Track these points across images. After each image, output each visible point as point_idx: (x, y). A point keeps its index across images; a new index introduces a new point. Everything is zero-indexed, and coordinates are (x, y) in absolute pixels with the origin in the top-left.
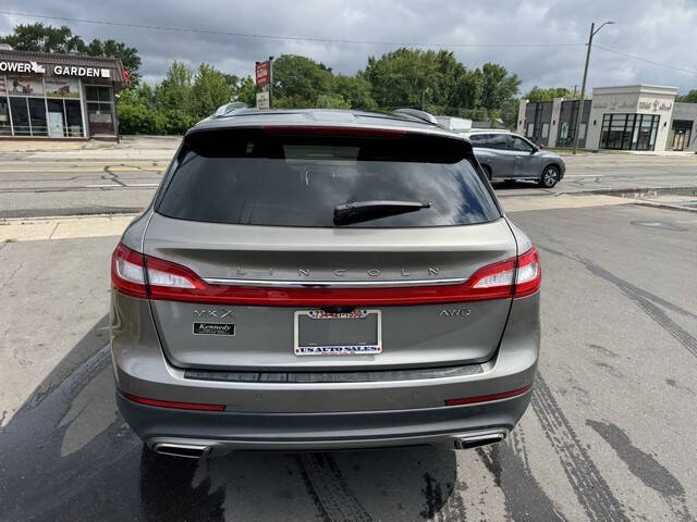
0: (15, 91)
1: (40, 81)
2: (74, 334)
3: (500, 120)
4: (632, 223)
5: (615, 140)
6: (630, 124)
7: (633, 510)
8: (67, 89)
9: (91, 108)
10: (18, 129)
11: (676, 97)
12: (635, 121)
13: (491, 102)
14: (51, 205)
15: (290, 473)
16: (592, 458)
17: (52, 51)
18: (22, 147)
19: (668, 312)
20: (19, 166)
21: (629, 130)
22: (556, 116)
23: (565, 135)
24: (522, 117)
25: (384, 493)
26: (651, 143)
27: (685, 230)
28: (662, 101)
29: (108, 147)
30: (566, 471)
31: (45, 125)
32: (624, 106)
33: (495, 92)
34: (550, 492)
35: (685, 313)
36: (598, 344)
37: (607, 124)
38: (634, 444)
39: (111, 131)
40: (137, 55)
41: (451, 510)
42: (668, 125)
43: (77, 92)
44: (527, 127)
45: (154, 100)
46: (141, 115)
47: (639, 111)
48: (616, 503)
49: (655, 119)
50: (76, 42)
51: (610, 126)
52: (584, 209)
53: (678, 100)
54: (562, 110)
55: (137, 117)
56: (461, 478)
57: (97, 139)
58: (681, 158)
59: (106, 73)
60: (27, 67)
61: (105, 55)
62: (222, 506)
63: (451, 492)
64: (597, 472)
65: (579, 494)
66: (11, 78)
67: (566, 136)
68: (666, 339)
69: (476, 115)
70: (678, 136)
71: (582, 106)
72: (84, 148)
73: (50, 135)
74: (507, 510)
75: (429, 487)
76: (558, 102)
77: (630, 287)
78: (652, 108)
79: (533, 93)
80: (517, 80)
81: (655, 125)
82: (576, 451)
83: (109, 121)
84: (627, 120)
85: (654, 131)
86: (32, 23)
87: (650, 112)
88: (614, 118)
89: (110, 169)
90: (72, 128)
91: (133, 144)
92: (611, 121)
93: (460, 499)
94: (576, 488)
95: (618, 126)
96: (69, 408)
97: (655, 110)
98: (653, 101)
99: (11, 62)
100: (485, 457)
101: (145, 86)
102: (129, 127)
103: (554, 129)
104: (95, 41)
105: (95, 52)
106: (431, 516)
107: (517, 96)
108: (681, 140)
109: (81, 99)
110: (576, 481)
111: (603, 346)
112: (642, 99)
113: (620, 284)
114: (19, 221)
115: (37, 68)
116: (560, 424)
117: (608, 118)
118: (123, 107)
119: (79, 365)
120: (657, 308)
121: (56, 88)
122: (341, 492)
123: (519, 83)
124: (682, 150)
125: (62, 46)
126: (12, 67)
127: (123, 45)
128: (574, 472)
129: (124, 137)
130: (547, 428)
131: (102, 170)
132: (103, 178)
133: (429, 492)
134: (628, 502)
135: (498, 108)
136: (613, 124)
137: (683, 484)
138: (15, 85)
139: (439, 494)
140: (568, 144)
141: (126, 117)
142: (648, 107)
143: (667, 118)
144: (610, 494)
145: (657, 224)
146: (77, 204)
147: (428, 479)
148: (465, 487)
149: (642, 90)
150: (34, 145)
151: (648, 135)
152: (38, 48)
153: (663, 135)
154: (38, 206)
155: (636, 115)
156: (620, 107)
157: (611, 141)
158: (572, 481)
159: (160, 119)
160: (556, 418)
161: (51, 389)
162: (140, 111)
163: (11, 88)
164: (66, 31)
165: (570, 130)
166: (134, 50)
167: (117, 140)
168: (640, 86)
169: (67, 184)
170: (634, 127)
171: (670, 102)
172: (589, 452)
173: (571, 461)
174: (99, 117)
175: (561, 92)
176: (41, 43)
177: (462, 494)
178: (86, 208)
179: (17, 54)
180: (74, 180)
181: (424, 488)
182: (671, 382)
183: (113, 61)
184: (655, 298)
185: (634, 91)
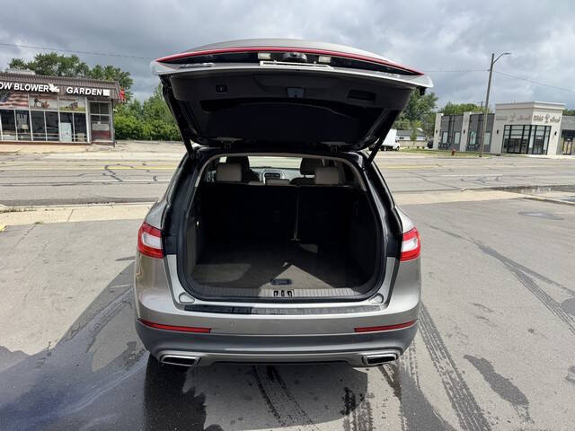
0: (36, 106)
1: (55, 99)
2: (93, 290)
3: (421, 129)
4: (520, 213)
5: (514, 146)
6: (527, 133)
7: (489, 413)
8: (76, 105)
9: (94, 119)
10: (36, 136)
11: (564, 111)
12: (530, 130)
13: (413, 115)
14: (65, 196)
15: (251, 385)
16: (465, 380)
17: (63, 74)
18: (40, 149)
19: (538, 282)
20: (38, 165)
21: (526, 138)
22: (465, 126)
23: (473, 141)
24: (438, 127)
25: (316, 399)
26: (545, 148)
27: (562, 219)
28: (552, 115)
29: (106, 150)
30: (446, 387)
31: (58, 132)
32: (521, 118)
33: (416, 107)
34: (432, 401)
35: (551, 282)
36: (480, 303)
37: (507, 133)
38: (496, 372)
39: (109, 137)
40: (130, 77)
41: (362, 410)
42: (558, 134)
43: (83, 107)
44: (442, 135)
45: (142, 113)
46: (131, 125)
47: (534, 123)
48: (478, 408)
49: (547, 129)
50: (82, 67)
51: (510, 135)
52: (484, 203)
53: (565, 113)
54: (470, 121)
55: (128, 126)
56: (370, 390)
57: (97, 143)
58: (570, 161)
59: (107, 93)
60: (46, 88)
61: (105, 77)
62: (205, 404)
63: (362, 399)
64: (467, 389)
65: (453, 402)
66: (33, 97)
67: (474, 143)
68: (532, 300)
69: (401, 126)
70: (566, 143)
71: (486, 119)
72: (87, 151)
73: (62, 140)
74: (401, 411)
75: (347, 396)
76: (467, 115)
77: (511, 262)
78: (545, 120)
79: (447, 107)
80: (435, 97)
81: (547, 134)
82: (454, 375)
83: (107, 129)
84: (524, 130)
85: (546, 139)
86: (49, 53)
87: (543, 123)
88: (513, 128)
89: (109, 168)
90: (79, 135)
91: (125, 147)
92: (510, 130)
93: (368, 403)
94: (451, 398)
95: (517, 135)
96: (94, 340)
97: (547, 122)
98: (544, 114)
99: (33, 83)
100: (388, 377)
101: (135, 101)
102: (122, 133)
103: (464, 137)
104: (97, 66)
105: (98, 76)
106: (347, 413)
107: (435, 110)
108: (569, 146)
109: (87, 113)
110: (451, 394)
111: (484, 304)
112: (536, 113)
113: (503, 259)
114: (42, 208)
115: (53, 89)
116: (445, 357)
117: (508, 128)
118: (118, 118)
119: (99, 311)
120: (528, 277)
121: (68, 104)
122: (285, 397)
123: (436, 99)
124: (570, 154)
125: (72, 71)
126: (34, 87)
127: (119, 70)
128: (451, 389)
129: (118, 142)
130: (435, 359)
131: (103, 168)
132: (104, 174)
133: (347, 399)
134: (487, 408)
135: (419, 119)
136: (513, 132)
137: (528, 398)
138: (36, 101)
139: (354, 400)
140: (476, 149)
141: (119, 126)
142: (541, 119)
143: (556, 128)
144: (475, 403)
145: (540, 214)
146: (85, 195)
147: (347, 391)
148: (372, 396)
149: (536, 106)
150: (48, 148)
151: (542, 142)
152: (52, 72)
153: (554, 142)
154: (55, 196)
155: (531, 126)
156: (518, 120)
157: (511, 146)
158: (448, 394)
159: (147, 128)
160: (442, 353)
161: (81, 328)
162: (131, 122)
163: (33, 104)
164: (74, 59)
165: (477, 138)
166: (128, 73)
167: (113, 144)
168: (534, 103)
169: (77, 180)
170: (529, 136)
171: (559, 116)
172: (463, 376)
173: (450, 381)
174: (99, 126)
175: (470, 107)
176: (55, 68)
177: (370, 400)
178: (92, 199)
179: (38, 78)
180: (81, 176)
181: (344, 396)
182: (531, 331)
183: (112, 83)
184: (529, 271)
185: (530, 107)
